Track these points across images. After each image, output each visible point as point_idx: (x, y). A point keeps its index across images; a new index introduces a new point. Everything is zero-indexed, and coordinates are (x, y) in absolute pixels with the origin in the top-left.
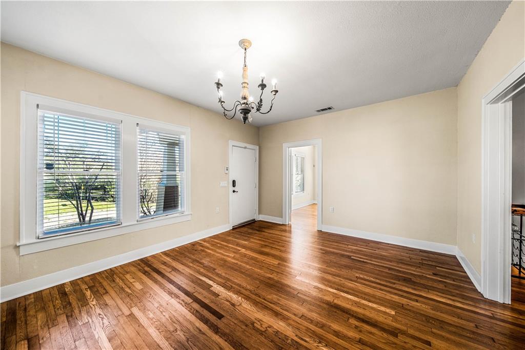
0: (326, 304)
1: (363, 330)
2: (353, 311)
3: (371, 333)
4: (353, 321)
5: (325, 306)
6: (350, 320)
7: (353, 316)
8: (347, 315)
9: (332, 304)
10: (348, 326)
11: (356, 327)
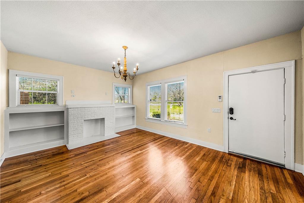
0: (106, 186)
1: (79, 196)
2: (91, 198)
3: (73, 199)
4: (87, 194)
5: (106, 185)
6: (88, 193)
7: (89, 196)
8: (92, 193)
9: (104, 189)
10: (86, 190)
11: (83, 193)
